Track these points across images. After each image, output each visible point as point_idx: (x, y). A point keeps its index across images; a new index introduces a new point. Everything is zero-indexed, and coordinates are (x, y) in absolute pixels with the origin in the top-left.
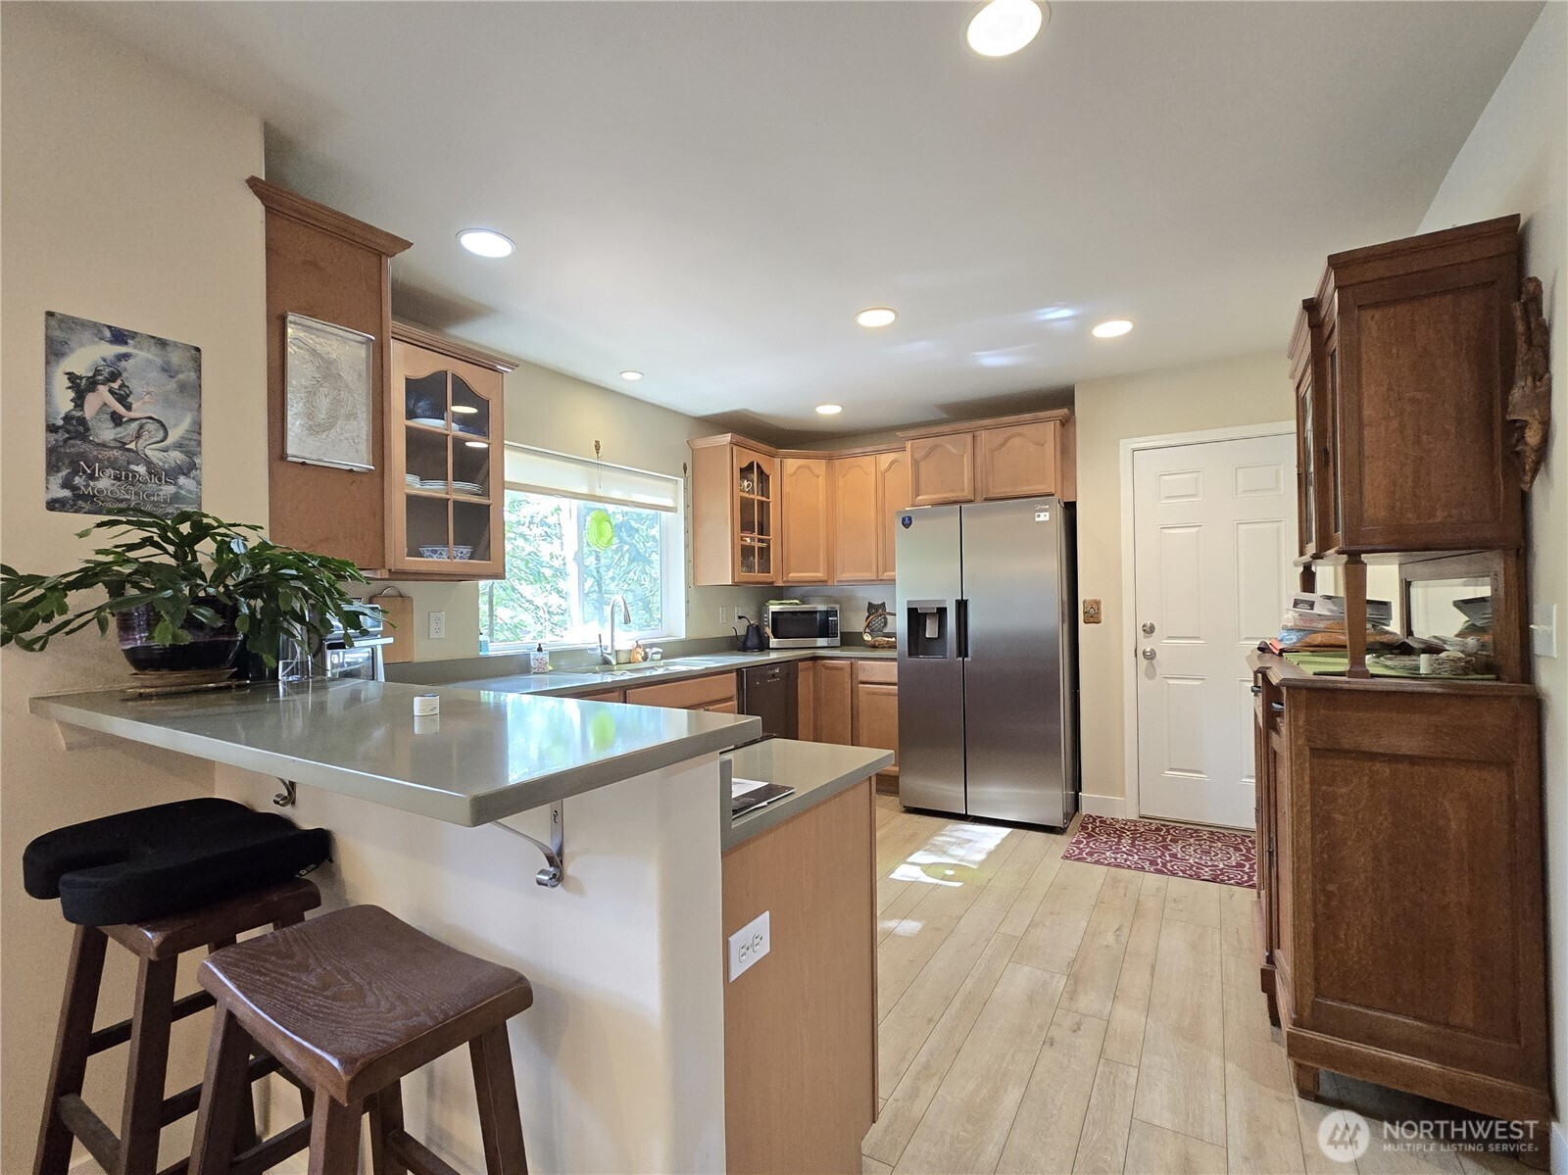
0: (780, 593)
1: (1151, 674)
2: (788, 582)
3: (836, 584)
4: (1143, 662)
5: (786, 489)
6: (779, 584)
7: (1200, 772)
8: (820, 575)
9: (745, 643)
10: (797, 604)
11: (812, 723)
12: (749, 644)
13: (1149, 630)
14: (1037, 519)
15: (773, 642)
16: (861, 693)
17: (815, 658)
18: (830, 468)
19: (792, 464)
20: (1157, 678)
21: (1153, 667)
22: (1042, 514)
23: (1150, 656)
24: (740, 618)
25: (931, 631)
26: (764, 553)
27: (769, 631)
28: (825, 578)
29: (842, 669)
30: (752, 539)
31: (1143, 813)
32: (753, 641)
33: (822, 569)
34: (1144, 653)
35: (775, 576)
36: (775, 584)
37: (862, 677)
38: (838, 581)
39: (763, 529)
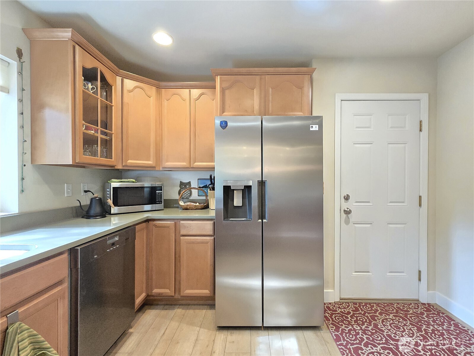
0: (119, 174)
1: (347, 222)
2: (126, 166)
3: (161, 169)
4: (344, 216)
5: (126, 100)
6: (120, 167)
7: (368, 272)
8: (150, 163)
9: (88, 212)
10: (133, 182)
11: (145, 267)
12: (92, 212)
13: (347, 198)
14: (311, 129)
15: (114, 210)
16: (182, 243)
17: (148, 221)
18: (159, 93)
19: (129, 84)
20: (350, 224)
21: (349, 218)
22: (314, 126)
23: (348, 212)
24: (86, 192)
25: (238, 201)
26: (107, 144)
27: (110, 202)
28: (154, 165)
29: (168, 227)
30: (97, 131)
31: (342, 297)
32: (97, 209)
33: (152, 158)
34: (345, 211)
35: (116, 161)
36: (116, 168)
37: (183, 232)
38: (163, 168)
39: (106, 125)
